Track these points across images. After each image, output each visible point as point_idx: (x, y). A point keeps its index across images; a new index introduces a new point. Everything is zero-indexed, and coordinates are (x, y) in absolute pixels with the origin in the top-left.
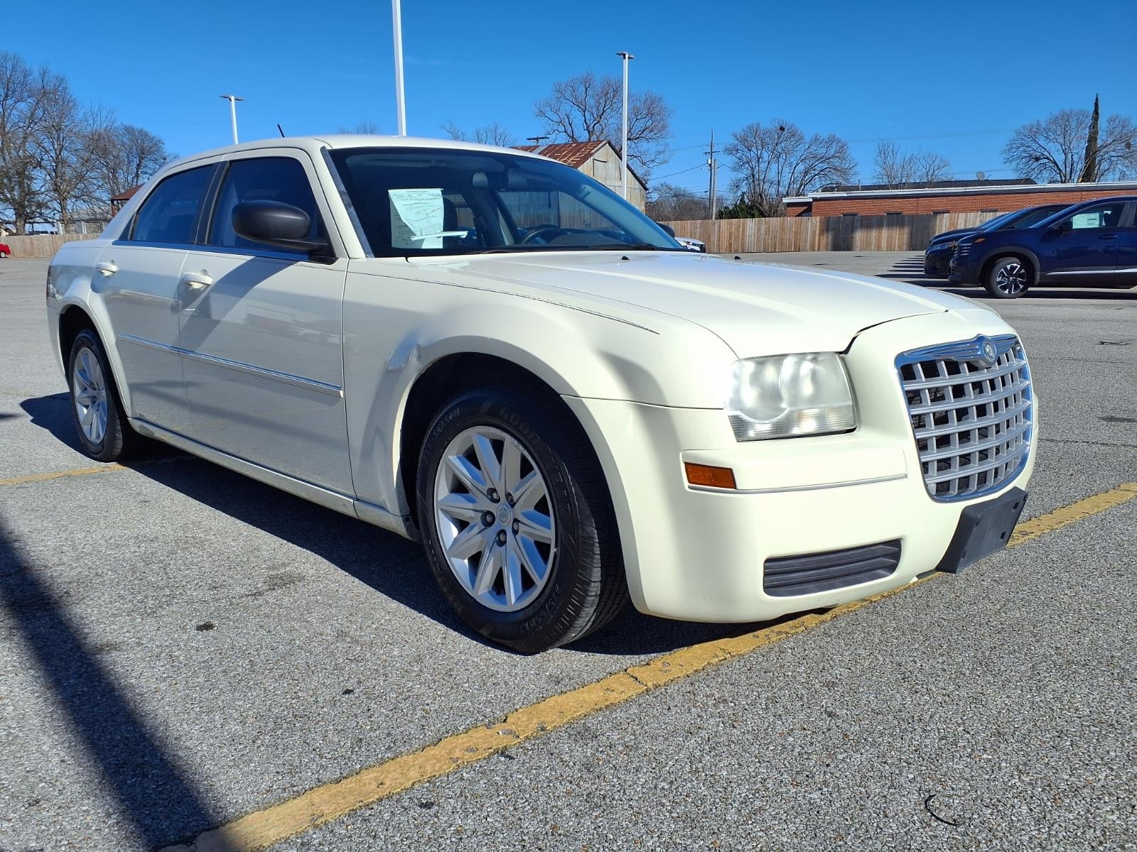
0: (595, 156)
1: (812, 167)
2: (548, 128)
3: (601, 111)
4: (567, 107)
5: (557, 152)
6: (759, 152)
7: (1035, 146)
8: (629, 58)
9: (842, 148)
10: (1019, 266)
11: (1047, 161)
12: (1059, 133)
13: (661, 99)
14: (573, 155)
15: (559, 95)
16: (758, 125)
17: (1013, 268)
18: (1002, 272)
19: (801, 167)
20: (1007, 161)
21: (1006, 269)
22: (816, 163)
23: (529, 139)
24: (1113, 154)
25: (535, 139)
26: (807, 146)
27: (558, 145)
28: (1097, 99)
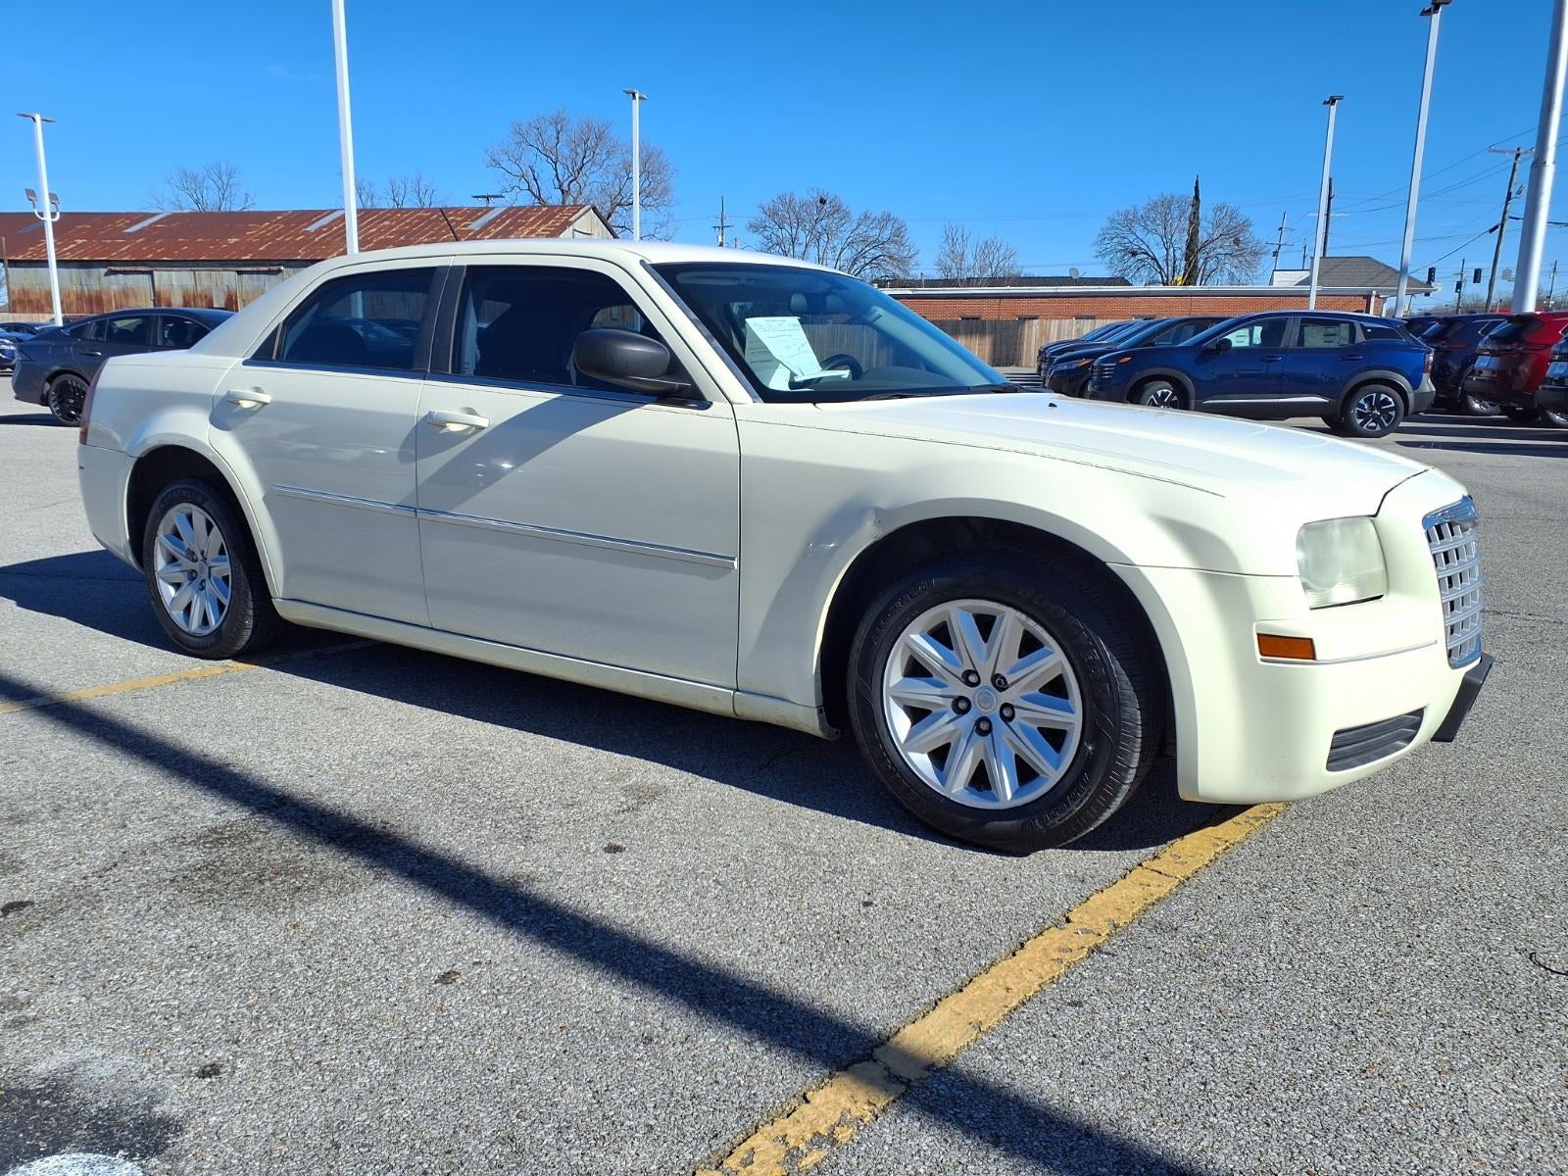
0: (576, 226)
1: (862, 254)
2: (504, 184)
3: (579, 164)
4: (530, 156)
5: (520, 217)
6: (794, 231)
7: (1132, 238)
8: (640, 98)
9: (899, 232)
10: (1171, 392)
11: (1146, 256)
12: (1158, 222)
13: (661, 152)
14: (545, 222)
15: (518, 138)
16: (792, 195)
17: (1164, 395)
18: (1152, 399)
19: (848, 254)
20: (1102, 254)
21: (1156, 395)
22: (867, 249)
23: (475, 197)
24: (1220, 251)
25: (484, 197)
26: (855, 226)
27: (520, 208)
28: (1197, 183)
